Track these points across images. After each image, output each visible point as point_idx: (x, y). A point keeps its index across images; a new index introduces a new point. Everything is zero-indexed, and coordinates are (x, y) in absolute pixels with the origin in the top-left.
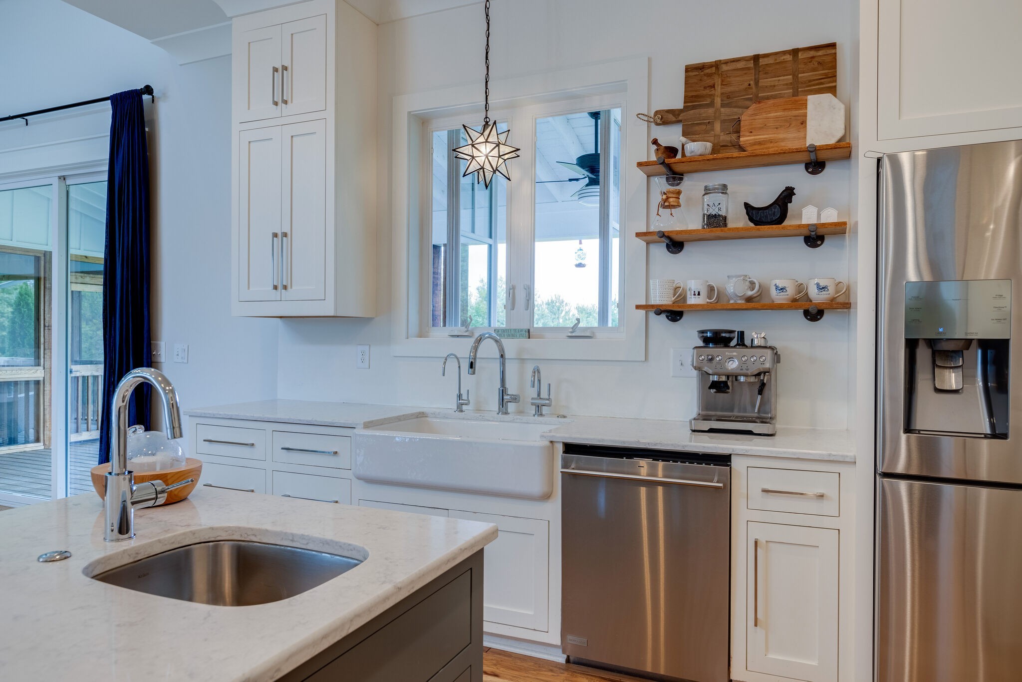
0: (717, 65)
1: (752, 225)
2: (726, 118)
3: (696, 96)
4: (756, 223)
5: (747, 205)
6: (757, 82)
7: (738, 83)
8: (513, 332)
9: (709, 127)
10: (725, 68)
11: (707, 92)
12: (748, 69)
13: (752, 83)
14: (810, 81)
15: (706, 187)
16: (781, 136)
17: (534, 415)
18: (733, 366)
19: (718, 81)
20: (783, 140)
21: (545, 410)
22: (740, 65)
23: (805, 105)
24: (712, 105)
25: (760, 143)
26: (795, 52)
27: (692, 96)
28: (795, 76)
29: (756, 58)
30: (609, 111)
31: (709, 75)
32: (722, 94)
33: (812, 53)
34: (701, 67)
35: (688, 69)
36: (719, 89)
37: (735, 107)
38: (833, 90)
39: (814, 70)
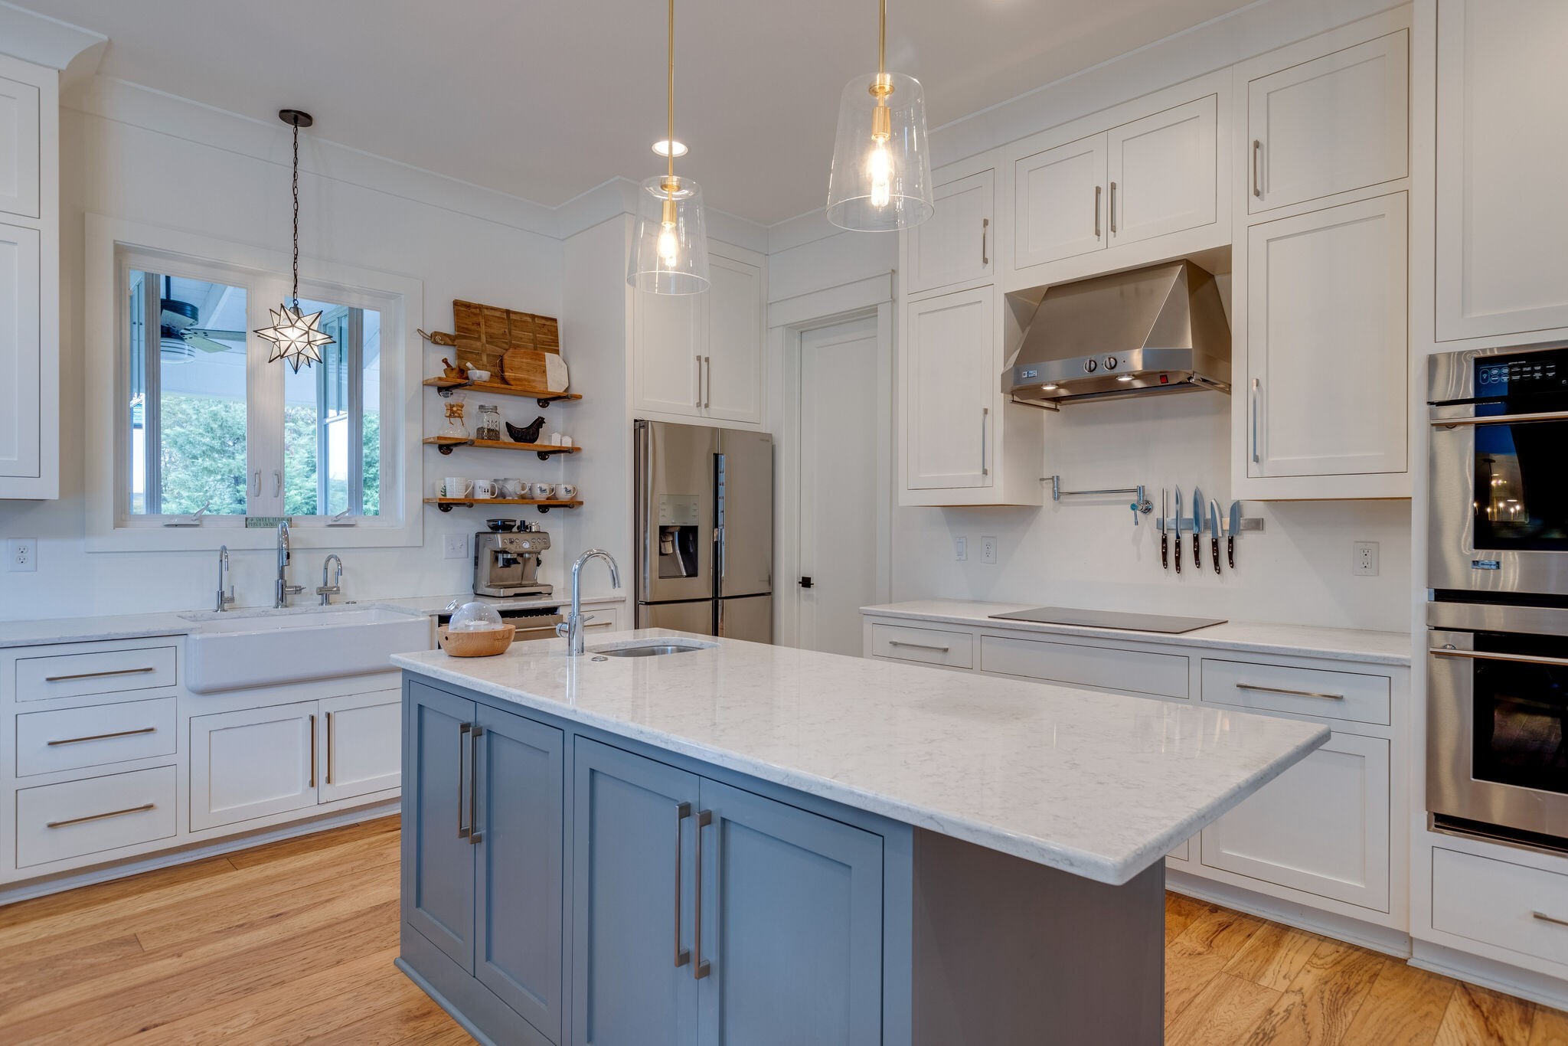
0: (480, 307)
1: (512, 441)
2: (491, 353)
3: (467, 329)
4: (517, 439)
5: (507, 423)
6: (510, 333)
7: (498, 329)
8: (271, 521)
9: (478, 357)
10: (486, 312)
11: (473, 327)
12: (503, 319)
13: (507, 330)
14: (544, 341)
15: (481, 407)
16: (532, 378)
17: (322, 604)
18: (526, 546)
19: (482, 322)
20: (534, 381)
21: (332, 597)
22: (498, 314)
23: (544, 359)
24: (479, 339)
25: (519, 380)
26: (533, 317)
27: (463, 328)
28: (534, 335)
29: (508, 312)
30: (362, 310)
31: (475, 314)
32: (486, 333)
33: (543, 322)
34: (468, 306)
35: (457, 304)
36: (483, 328)
37: (497, 346)
38: (557, 352)
39: (545, 334)
